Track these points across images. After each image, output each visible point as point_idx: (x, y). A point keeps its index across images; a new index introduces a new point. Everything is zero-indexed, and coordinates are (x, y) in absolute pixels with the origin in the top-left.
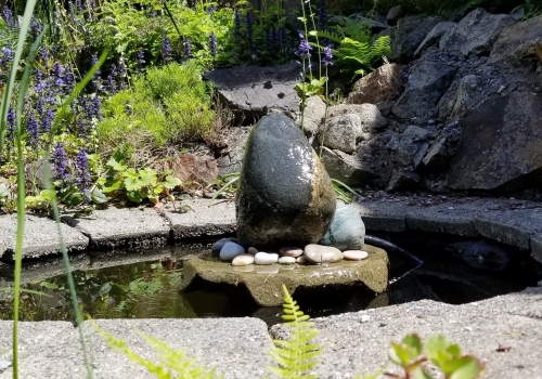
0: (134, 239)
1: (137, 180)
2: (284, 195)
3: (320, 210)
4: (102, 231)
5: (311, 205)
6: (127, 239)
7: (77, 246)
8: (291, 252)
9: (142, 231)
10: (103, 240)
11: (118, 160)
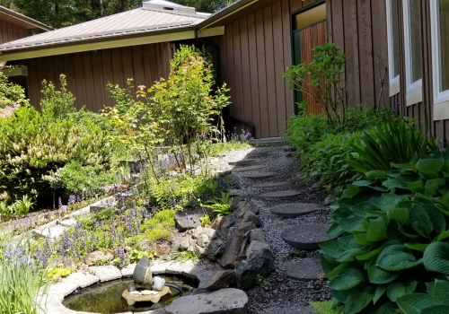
1: (142, 255)
3: (147, 283)
5: (144, 282)
7: (119, 277)
8: (141, 291)
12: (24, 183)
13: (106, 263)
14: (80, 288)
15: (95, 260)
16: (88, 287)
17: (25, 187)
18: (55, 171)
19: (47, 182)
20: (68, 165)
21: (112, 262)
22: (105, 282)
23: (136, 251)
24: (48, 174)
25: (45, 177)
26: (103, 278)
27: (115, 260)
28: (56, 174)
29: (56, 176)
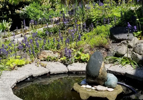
0: (79, 71)
1: (84, 57)
2: (93, 73)
3: (101, 78)
4: (71, 69)
5: (99, 76)
6: (77, 71)
7: (65, 72)
8: (94, 86)
9: (81, 70)
10: (71, 71)
11: (80, 52)
12: (5, 14)
13: (55, 60)
14: (32, 77)
15: (46, 56)
16: (39, 76)
17: (5, 16)
18: (23, 7)
19: (18, 15)
20: (31, 5)
21: (59, 60)
22: (54, 74)
23: (79, 53)
24: (19, 10)
25: (17, 11)
26: (53, 71)
27: (61, 58)
28: (24, 9)
29: (23, 10)
